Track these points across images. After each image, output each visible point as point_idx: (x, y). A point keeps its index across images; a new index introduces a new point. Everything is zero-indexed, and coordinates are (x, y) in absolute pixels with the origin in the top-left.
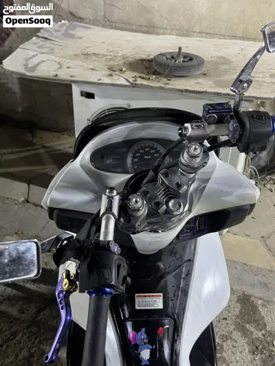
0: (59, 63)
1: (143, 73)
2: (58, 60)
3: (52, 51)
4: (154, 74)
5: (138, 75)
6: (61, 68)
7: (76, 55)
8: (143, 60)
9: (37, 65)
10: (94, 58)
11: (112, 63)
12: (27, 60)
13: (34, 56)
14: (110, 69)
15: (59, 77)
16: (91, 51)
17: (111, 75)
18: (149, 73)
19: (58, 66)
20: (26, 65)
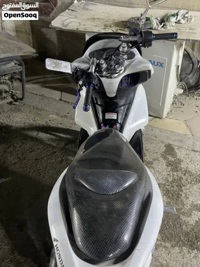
0: (79, 23)
1: (122, 27)
2: (79, 21)
3: (76, 17)
4: (127, 28)
5: (118, 28)
6: (80, 25)
7: (88, 19)
8: (123, 22)
9: (69, 24)
10: (97, 20)
11: (106, 23)
12: (64, 21)
13: (67, 19)
14: (105, 26)
15: (79, 30)
16: (96, 17)
17: (105, 28)
18: (125, 28)
19: (79, 24)
20: (63, 24)
